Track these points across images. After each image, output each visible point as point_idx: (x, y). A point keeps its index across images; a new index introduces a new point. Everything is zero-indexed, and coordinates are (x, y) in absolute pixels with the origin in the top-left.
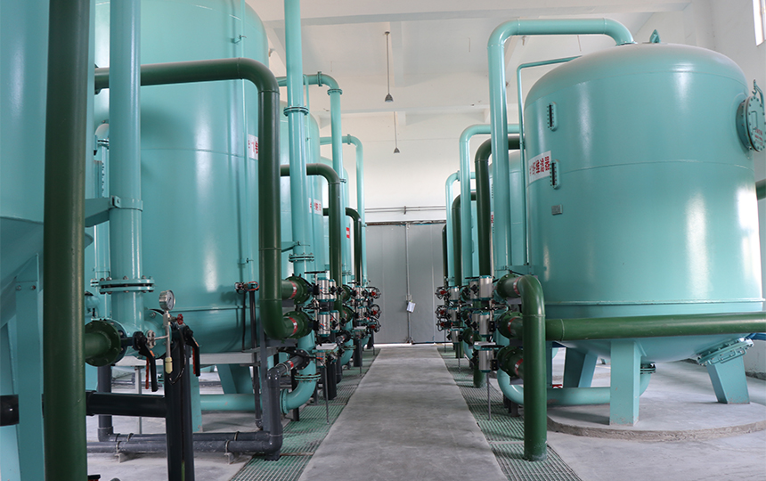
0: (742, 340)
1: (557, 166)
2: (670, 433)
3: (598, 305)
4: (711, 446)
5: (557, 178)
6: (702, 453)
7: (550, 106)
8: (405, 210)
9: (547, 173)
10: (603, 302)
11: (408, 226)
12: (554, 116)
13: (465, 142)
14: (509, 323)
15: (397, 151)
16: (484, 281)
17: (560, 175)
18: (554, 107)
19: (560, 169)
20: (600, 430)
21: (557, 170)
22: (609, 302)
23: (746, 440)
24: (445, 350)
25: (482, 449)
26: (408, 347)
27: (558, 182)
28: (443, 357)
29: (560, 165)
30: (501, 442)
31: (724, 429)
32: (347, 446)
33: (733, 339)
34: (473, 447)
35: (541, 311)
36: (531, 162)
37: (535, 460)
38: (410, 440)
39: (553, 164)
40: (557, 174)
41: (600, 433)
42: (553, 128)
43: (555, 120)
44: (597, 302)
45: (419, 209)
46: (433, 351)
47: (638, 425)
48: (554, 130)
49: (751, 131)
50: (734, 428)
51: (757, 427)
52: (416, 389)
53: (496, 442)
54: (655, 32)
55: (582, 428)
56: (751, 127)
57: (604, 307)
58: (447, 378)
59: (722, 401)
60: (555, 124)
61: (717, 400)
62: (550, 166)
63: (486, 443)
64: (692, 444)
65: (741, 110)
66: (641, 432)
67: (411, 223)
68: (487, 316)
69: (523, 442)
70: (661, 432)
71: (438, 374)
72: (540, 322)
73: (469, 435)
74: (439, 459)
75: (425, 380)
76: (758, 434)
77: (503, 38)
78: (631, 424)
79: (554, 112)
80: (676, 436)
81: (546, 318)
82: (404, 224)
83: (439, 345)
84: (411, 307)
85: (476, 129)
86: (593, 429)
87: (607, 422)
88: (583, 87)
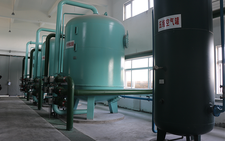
0: (119, 97)
1: (76, 45)
2: (103, 121)
3: (85, 86)
4: (113, 124)
5: (76, 48)
6: (112, 126)
7: (76, 27)
8: (10, 51)
9: (73, 47)
10: (87, 85)
11: (11, 57)
12: (77, 30)
13: (38, 32)
14: (60, 90)
15: (10, 31)
16: (51, 77)
17: (77, 48)
18: (77, 28)
19: (77, 46)
20: (84, 121)
21: (76, 46)
22: (89, 85)
23: (120, 122)
24: (22, 98)
25: (52, 128)
26: (8, 97)
27: (76, 50)
28: (23, 100)
29: (77, 45)
30: (57, 126)
31: (115, 120)
32: (7, 130)
33: (117, 97)
34: (49, 128)
35: (73, 87)
36: (67, 43)
37: (70, 130)
38: (28, 127)
39: (75, 44)
40: (76, 47)
41: (84, 122)
42: (76, 34)
43: (77, 31)
44: (85, 85)
45: (15, 52)
46: (17, 98)
47: (94, 120)
48: (76, 35)
49: (126, 43)
50: (117, 119)
51: (122, 119)
52: (19, 110)
53: (55, 126)
54: (106, 13)
55: (79, 121)
56: (126, 42)
57: (87, 87)
58: (28, 107)
59: (112, 112)
60: (77, 33)
61: (110, 112)
62: (74, 45)
63: (53, 126)
64: (109, 124)
65: (124, 37)
66: (95, 121)
67: (12, 56)
68: (52, 88)
69: (66, 126)
70: (101, 121)
71: (24, 106)
72: (73, 90)
73: (46, 124)
74: (42, 132)
75: (21, 108)
76: (122, 120)
77: (63, 4)
78: (93, 119)
79: (77, 29)
80: (104, 122)
81: (75, 89)
82: (9, 56)
83: (19, 96)
84: (9, 84)
85: (42, 29)
86: (83, 121)
87: (86, 119)
88: (85, 24)
